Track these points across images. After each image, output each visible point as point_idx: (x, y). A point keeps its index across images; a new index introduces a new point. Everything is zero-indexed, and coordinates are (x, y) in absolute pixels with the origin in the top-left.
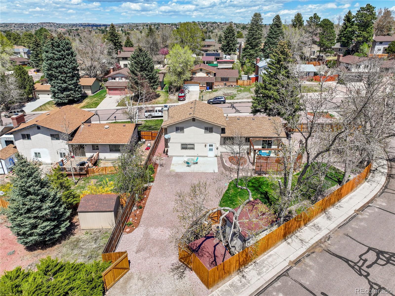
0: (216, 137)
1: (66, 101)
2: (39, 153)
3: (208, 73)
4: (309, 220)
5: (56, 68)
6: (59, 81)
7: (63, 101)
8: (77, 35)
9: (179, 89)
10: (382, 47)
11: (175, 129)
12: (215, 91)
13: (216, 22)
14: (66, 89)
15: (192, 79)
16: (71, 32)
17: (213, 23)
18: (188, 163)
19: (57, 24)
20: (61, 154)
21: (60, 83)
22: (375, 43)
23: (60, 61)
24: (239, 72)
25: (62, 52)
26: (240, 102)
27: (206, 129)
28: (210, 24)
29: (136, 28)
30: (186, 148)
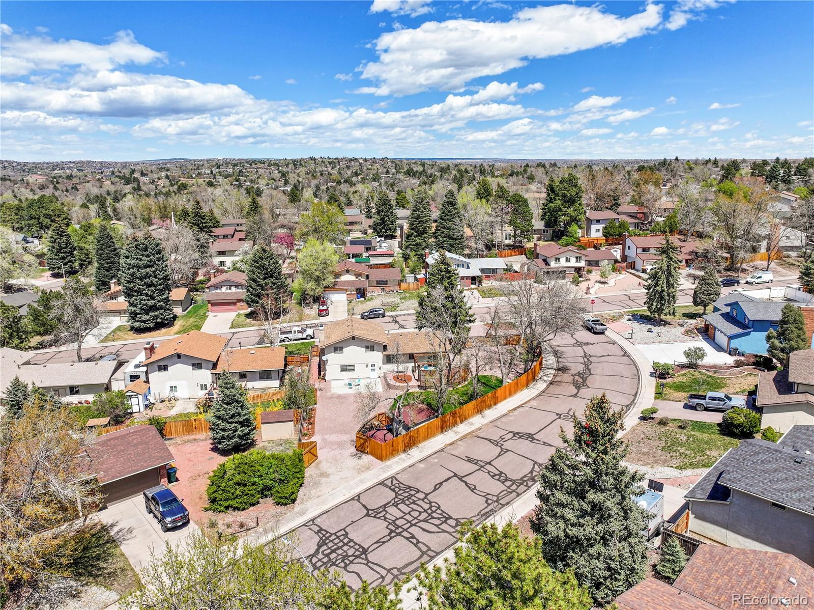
0: (377, 357)
1: (152, 325)
2: (175, 387)
3: (358, 275)
4: (466, 419)
5: (141, 279)
6: (144, 297)
7: (148, 326)
8: (72, 188)
9: (317, 299)
10: (601, 227)
11: (333, 349)
12: (369, 300)
13: (356, 159)
14: (153, 308)
15: (335, 284)
16: (58, 183)
17: (351, 160)
18: (350, 384)
19: (19, 164)
20: (202, 386)
21: (145, 300)
22: (589, 221)
23: (148, 270)
24: (402, 271)
25: (152, 257)
26: (405, 315)
27: (367, 347)
28: (344, 163)
29: (197, 172)
30: (346, 370)
